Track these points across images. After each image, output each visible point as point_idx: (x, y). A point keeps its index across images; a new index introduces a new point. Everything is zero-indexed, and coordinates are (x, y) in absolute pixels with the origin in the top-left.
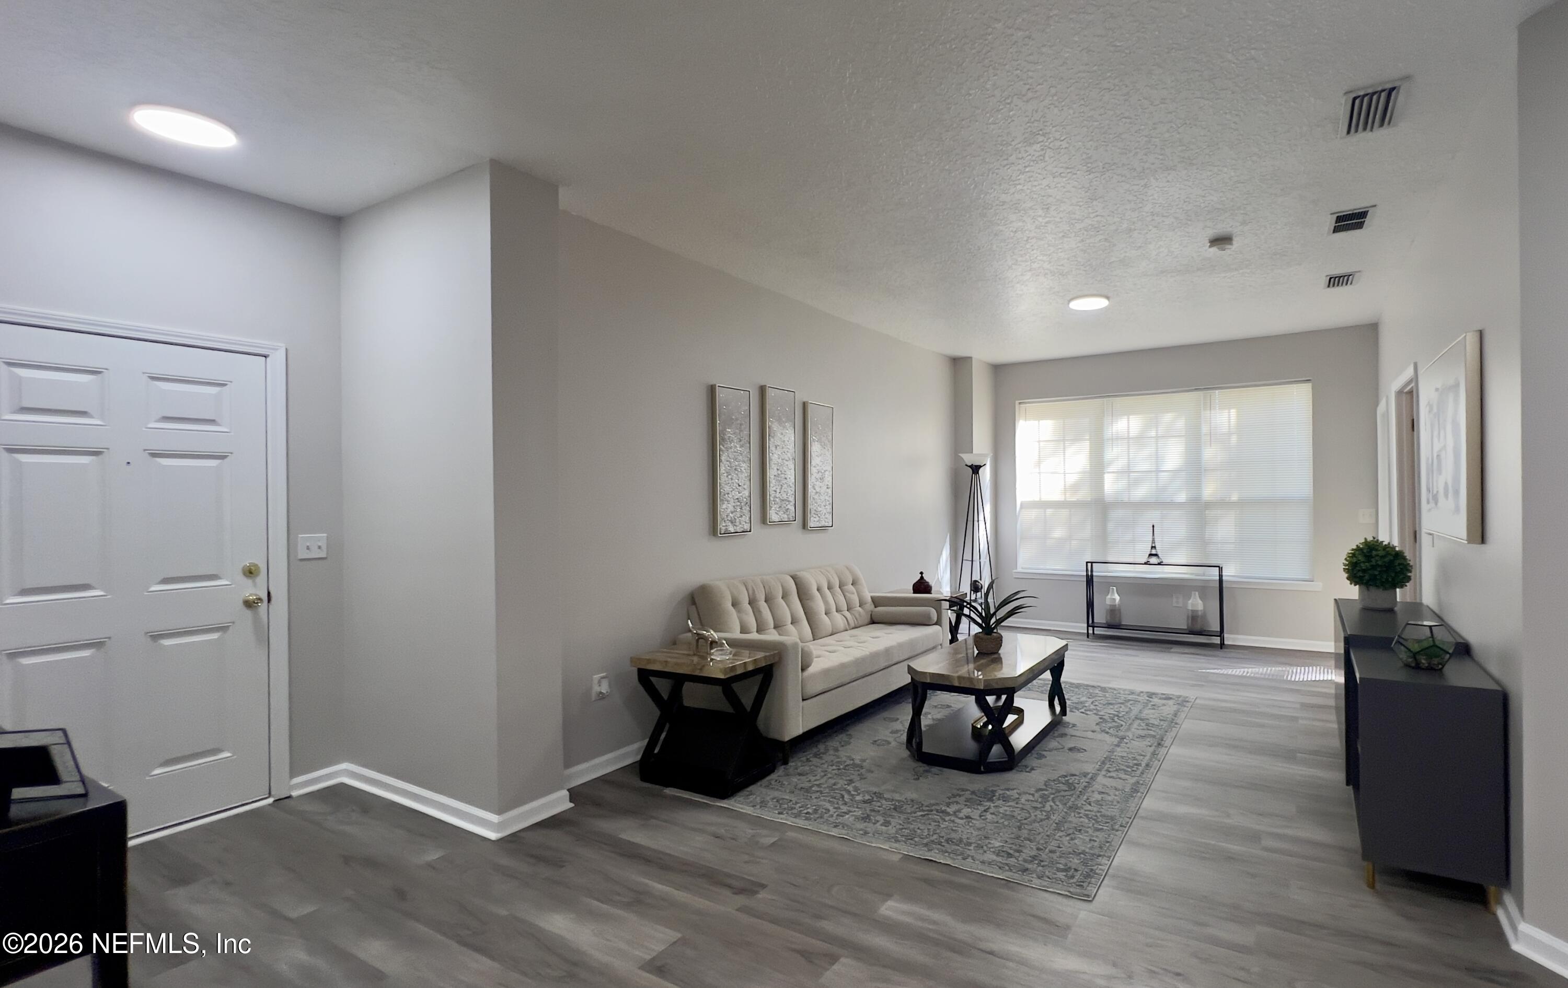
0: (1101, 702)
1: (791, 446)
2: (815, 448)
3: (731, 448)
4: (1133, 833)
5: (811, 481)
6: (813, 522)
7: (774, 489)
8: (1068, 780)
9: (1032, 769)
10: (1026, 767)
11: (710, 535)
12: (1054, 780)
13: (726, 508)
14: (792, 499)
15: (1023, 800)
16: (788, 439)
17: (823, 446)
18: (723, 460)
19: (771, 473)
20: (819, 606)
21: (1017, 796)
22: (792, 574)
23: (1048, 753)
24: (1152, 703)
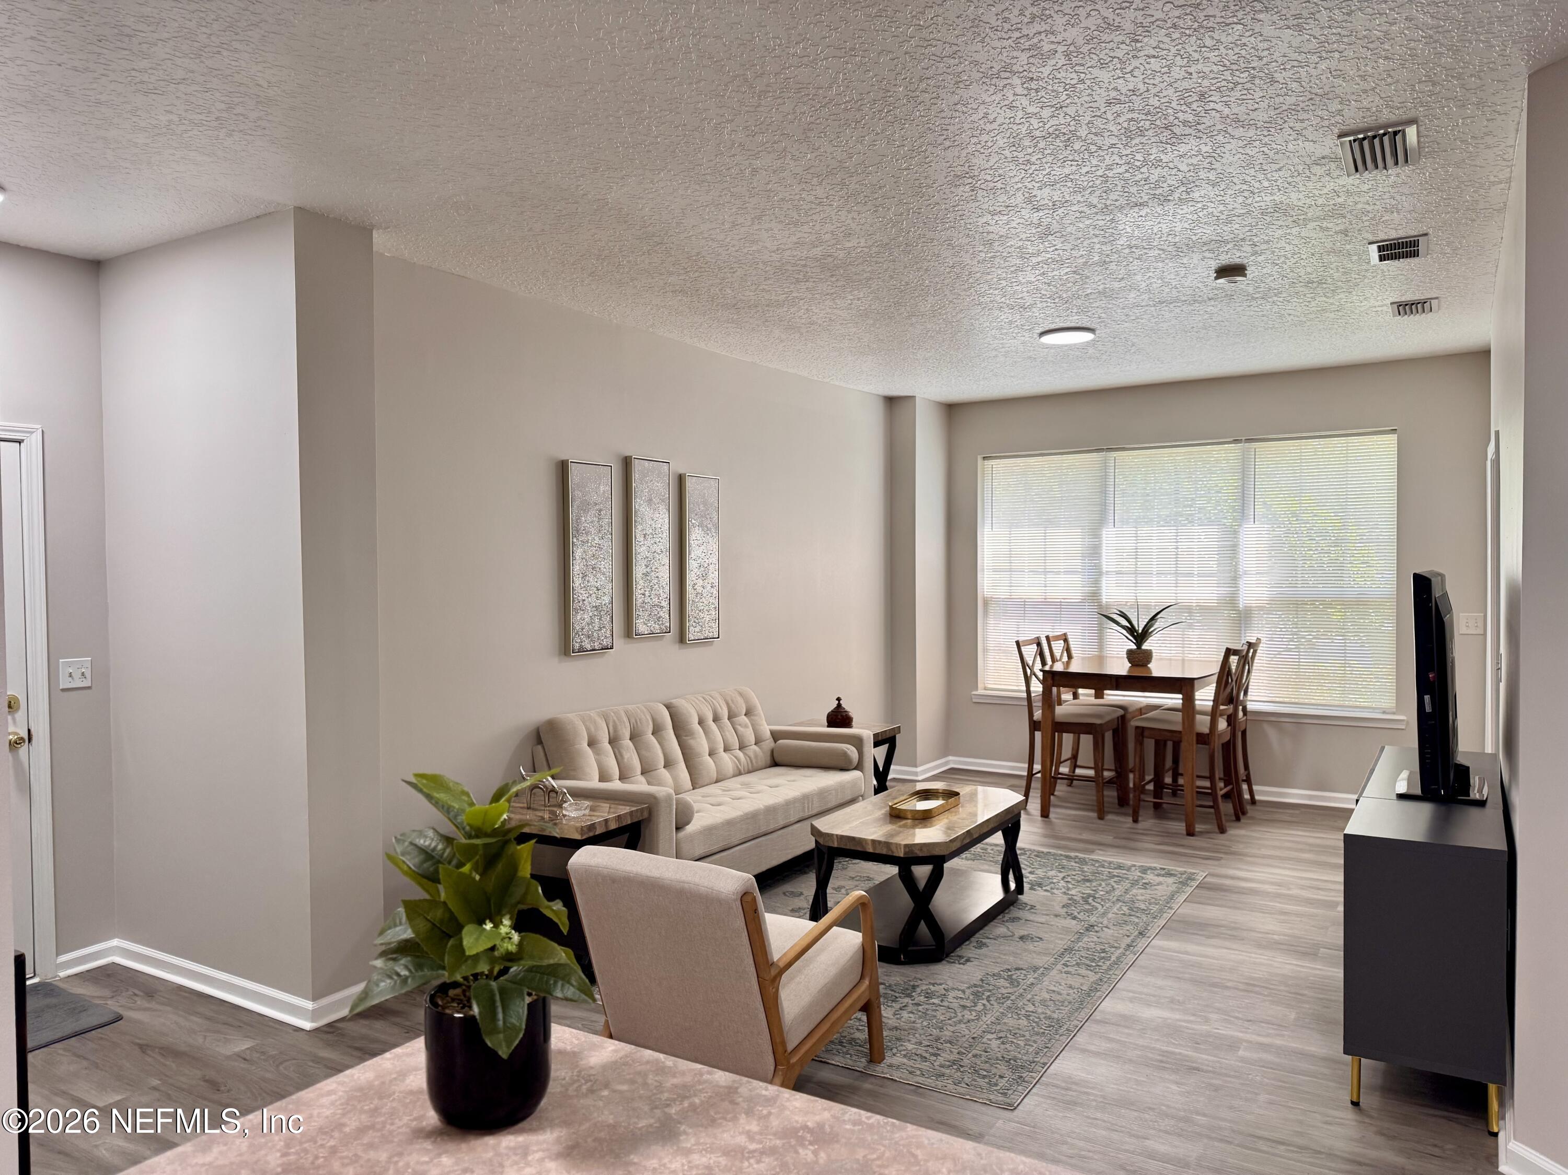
0: (1076, 877)
1: (665, 535)
2: (695, 536)
3: (588, 542)
4: (1081, 1039)
5: (691, 577)
6: (693, 632)
7: (642, 591)
8: (1012, 975)
9: (968, 960)
10: (961, 957)
11: (560, 654)
12: (994, 975)
13: (580, 620)
14: (665, 604)
15: (950, 999)
16: (660, 526)
17: (707, 530)
18: (577, 558)
19: (638, 571)
20: (701, 744)
21: (944, 992)
22: (666, 702)
23: (993, 941)
24: (1144, 881)
